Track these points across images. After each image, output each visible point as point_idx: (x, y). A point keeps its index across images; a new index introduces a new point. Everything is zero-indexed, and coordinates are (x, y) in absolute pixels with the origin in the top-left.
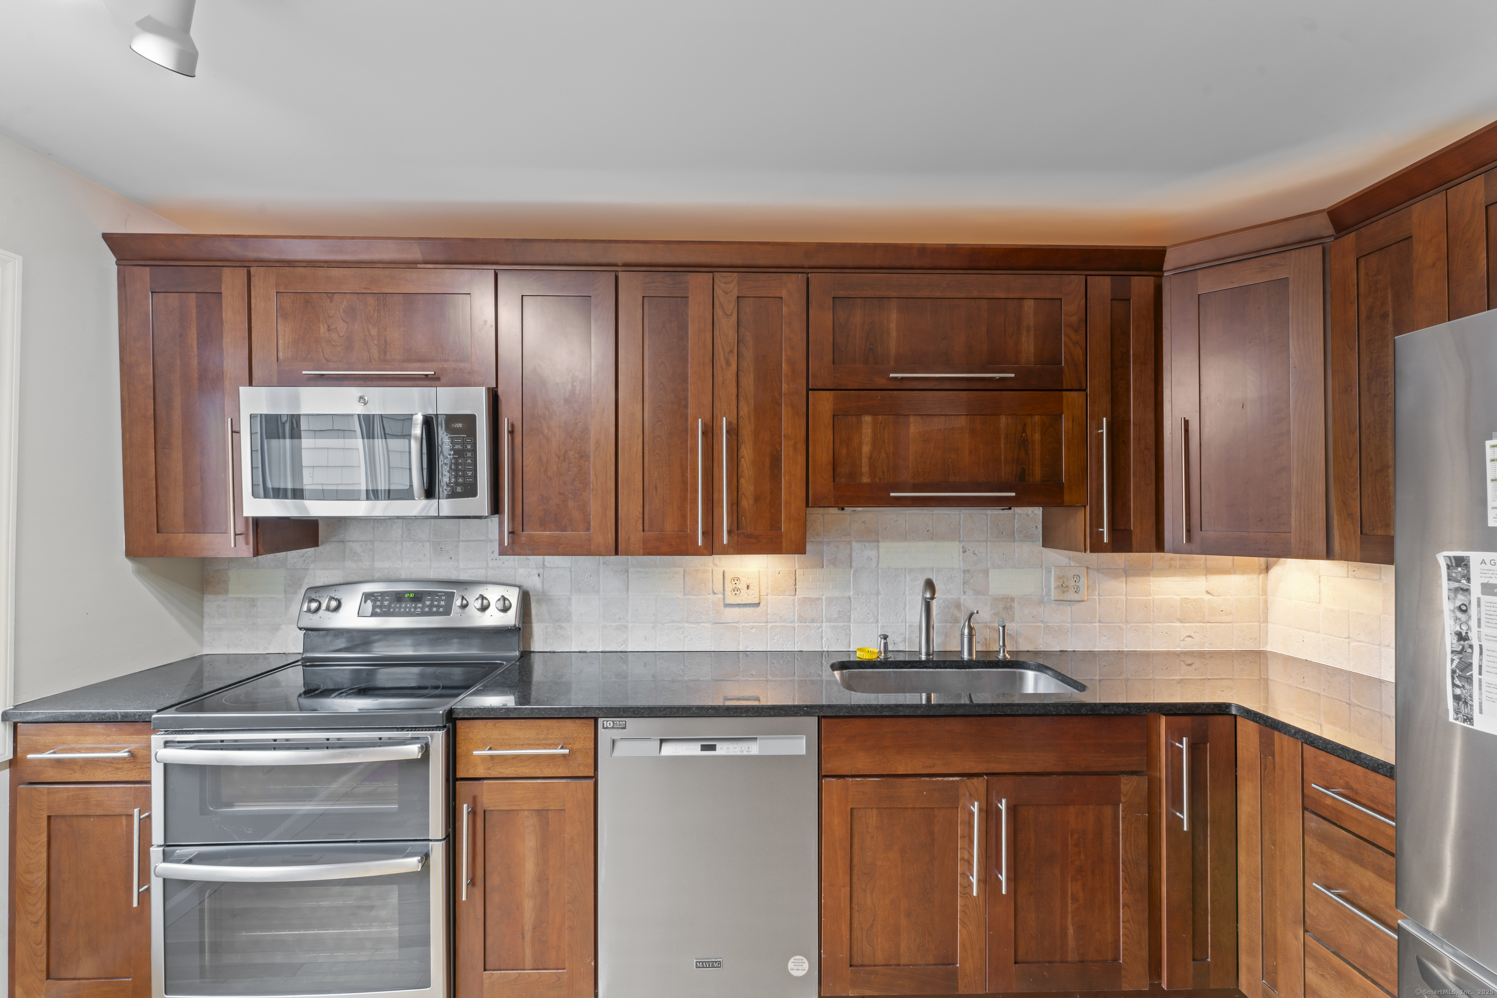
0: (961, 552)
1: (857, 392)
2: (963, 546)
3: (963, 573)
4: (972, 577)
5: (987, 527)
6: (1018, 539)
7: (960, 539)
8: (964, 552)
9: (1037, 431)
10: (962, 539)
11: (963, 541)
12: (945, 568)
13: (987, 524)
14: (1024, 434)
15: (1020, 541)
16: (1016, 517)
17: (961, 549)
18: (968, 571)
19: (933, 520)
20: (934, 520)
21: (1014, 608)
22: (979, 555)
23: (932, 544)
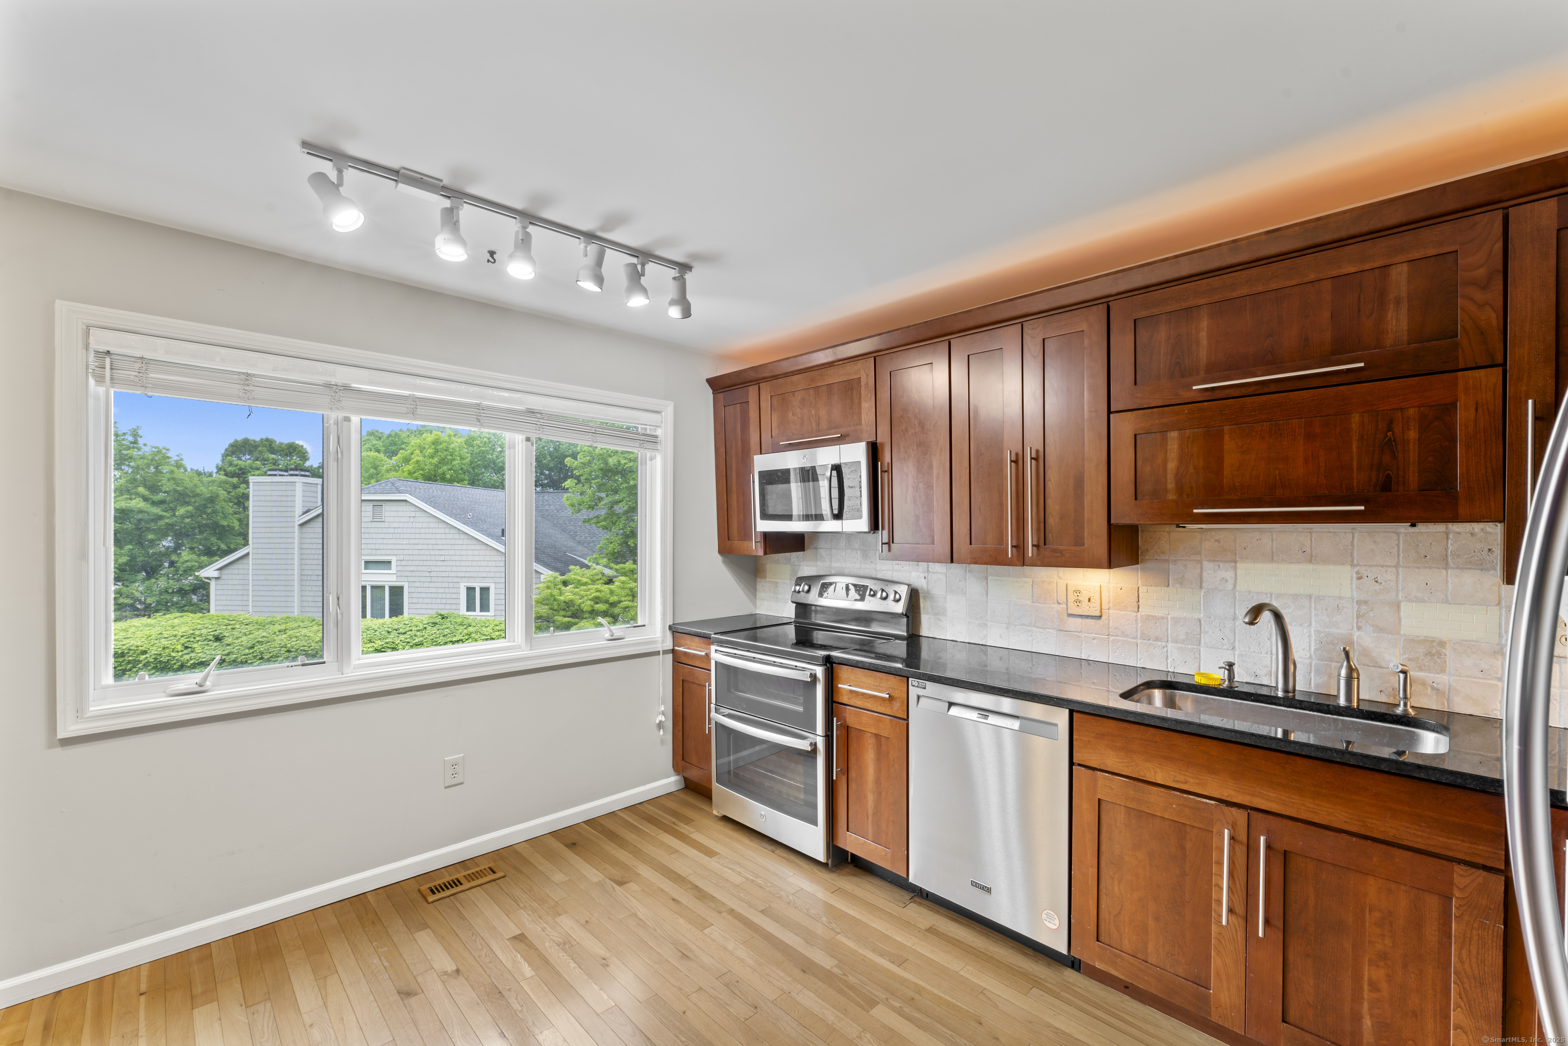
0: (1355, 579)
1: (1160, 409)
2: (1358, 572)
3: (1357, 604)
4: (1371, 610)
5: (1399, 548)
6: (1454, 566)
7: (1352, 561)
8: (1360, 578)
9: (1412, 428)
10: (1355, 563)
11: (1358, 565)
12: (1329, 597)
13: (1398, 546)
14: (1389, 434)
15: (1458, 568)
16: (1451, 536)
17: (1355, 576)
18: (1366, 602)
19: (1311, 539)
20: (1313, 540)
21: (1445, 655)
22: (1383, 583)
23: (1311, 567)
